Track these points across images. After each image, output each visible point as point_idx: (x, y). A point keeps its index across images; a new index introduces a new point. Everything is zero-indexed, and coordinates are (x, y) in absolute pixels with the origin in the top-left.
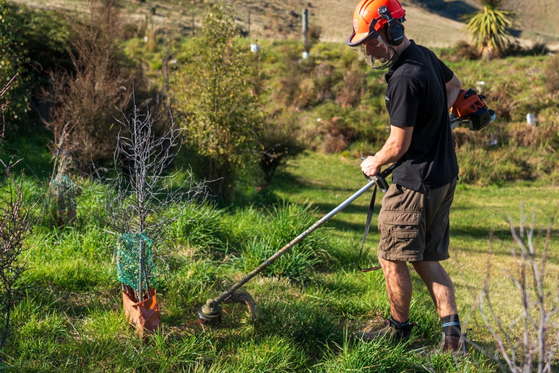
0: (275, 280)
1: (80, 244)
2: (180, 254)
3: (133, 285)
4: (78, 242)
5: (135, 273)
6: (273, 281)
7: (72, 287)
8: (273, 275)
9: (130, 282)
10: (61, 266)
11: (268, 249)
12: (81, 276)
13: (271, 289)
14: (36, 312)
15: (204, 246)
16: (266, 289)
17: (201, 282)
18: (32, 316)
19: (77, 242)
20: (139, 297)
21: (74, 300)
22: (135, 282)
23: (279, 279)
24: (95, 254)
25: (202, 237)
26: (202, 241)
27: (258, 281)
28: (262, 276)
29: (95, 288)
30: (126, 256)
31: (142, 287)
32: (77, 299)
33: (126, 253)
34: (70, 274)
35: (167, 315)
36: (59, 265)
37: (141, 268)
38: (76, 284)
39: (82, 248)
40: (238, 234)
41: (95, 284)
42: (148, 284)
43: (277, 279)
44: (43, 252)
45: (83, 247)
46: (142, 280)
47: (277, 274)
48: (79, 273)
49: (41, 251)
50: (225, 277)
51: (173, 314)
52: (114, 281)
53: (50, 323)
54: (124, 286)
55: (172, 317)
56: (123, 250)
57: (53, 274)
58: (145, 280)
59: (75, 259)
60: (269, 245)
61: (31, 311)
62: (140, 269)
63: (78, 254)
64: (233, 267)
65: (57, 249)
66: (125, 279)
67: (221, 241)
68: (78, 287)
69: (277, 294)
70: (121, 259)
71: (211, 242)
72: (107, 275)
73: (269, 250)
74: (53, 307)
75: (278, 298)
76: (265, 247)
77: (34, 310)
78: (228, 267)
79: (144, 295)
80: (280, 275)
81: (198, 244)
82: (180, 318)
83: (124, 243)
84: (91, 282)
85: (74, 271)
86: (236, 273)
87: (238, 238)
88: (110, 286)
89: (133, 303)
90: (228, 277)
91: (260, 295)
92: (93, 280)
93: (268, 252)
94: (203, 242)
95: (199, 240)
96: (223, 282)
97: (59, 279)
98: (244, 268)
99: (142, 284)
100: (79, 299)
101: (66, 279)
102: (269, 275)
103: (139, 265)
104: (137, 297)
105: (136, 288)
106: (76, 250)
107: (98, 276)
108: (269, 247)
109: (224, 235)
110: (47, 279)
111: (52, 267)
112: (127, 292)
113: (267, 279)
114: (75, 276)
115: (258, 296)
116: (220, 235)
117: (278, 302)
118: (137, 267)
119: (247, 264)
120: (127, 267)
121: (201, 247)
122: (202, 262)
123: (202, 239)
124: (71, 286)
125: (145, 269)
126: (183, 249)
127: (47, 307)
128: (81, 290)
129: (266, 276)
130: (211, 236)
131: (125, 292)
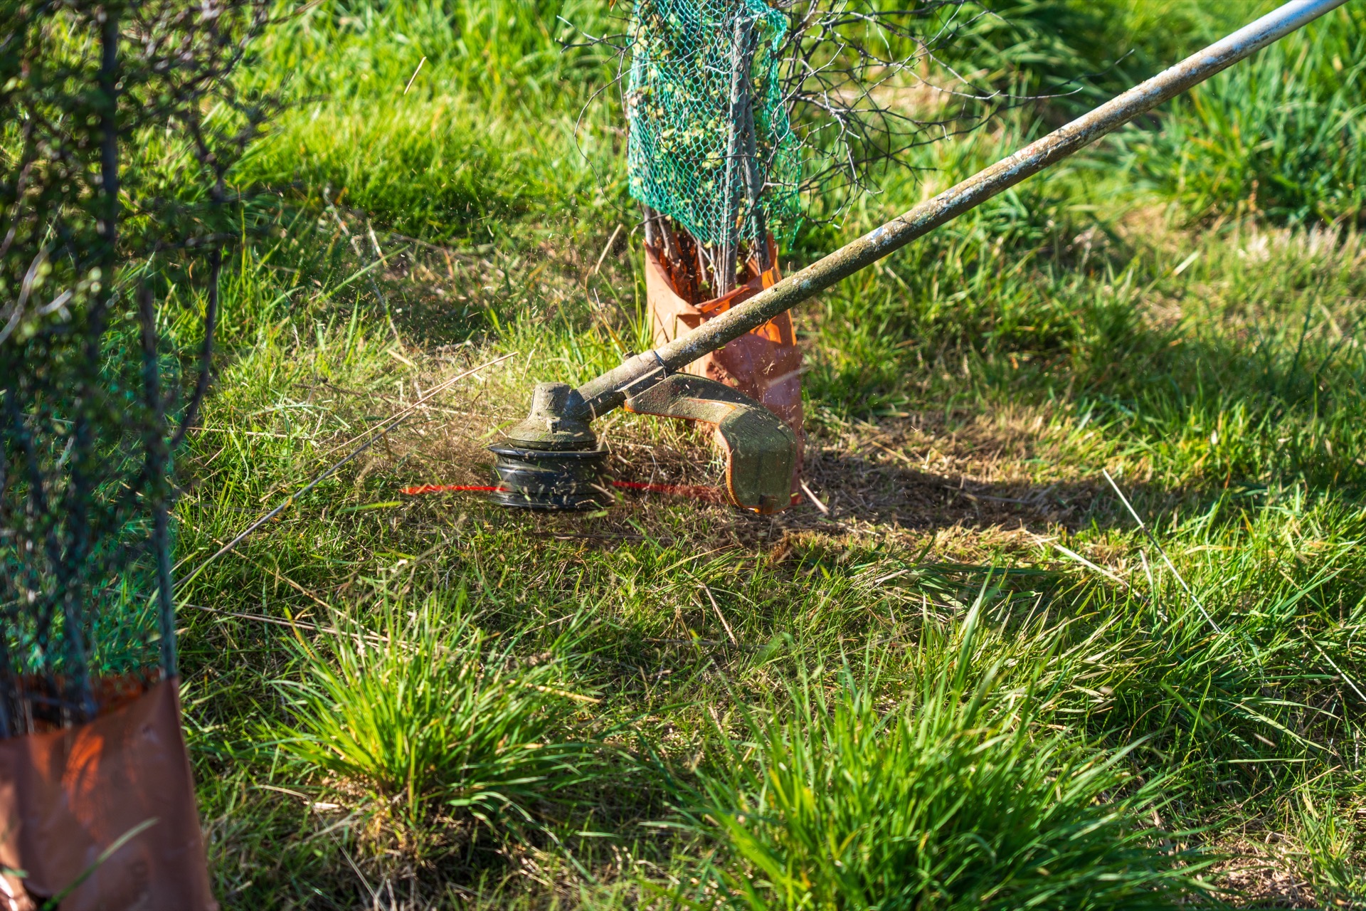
0: (1319, 243)
1: (448, 34)
2: (882, 98)
3: (689, 221)
4: (443, 23)
5: (707, 165)
6: (1313, 250)
7: (421, 220)
8: (1312, 220)
9: (680, 209)
10: (372, 122)
11: (1293, 96)
12: (459, 174)
13: (1300, 286)
14: (276, 318)
15: (991, 70)
16: (1278, 282)
17: (981, 235)
18: (260, 333)
19: (434, 25)
20: (720, 280)
21: (427, 272)
22: (703, 208)
23: (1342, 239)
24: (512, 82)
25: (985, 27)
26: (985, 45)
27: (1243, 247)
28: (1260, 223)
29: (518, 229)
30: (669, 88)
31: (733, 232)
32: (445, 273)
33: (669, 73)
34: (415, 160)
35: (829, 368)
36: (366, 117)
37: (736, 144)
38: (438, 208)
39: (456, 51)
40: (1145, 26)
41: (517, 211)
42: (761, 221)
43: (1331, 238)
44: (293, 60)
45: (461, 44)
46: (736, 202)
47: (1332, 214)
48: (449, 159)
49: (288, 51)
50: (1090, 215)
51: (857, 366)
52: (598, 203)
53: (335, 366)
54: (655, 224)
55: (849, 379)
56: (655, 59)
57: (340, 155)
58: (750, 202)
59: (430, 98)
60: (1299, 79)
61: (256, 310)
62: (730, 150)
63: (444, 76)
64: (1123, 173)
65: (353, 49)
66: (655, 190)
67: (1071, 51)
68: (448, 219)
69: (1330, 307)
70: (647, 99)
71: (1022, 51)
72: (568, 177)
73: (1297, 104)
74: (346, 295)
75: (1335, 328)
76: (1282, 86)
77: (270, 306)
78: (1101, 175)
79: (739, 269)
80: (1346, 223)
81: (963, 57)
82: (885, 386)
83: (663, 26)
84: (502, 202)
85: (429, 150)
86: (1138, 202)
87: (1143, 43)
88: (582, 223)
89: (683, 307)
90: (1103, 217)
91: (1250, 308)
92: (510, 192)
93: (1294, 112)
94: (986, 53)
95: (971, 43)
96: (1078, 239)
97: (366, 178)
98: (1174, 181)
99: (734, 217)
100: (454, 271)
101: (393, 179)
102: (1293, 219)
103: (728, 130)
104: (710, 276)
105: (706, 232)
106: (434, 59)
107: (531, 175)
108: (1301, 89)
109: (1080, 22)
110: (318, 174)
111: (339, 125)
112: (666, 251)
113: (1281, 237)
114: (431, 171)
115: (1242, 312)
116: (1066, 21)
117: (1336, 347)
118: (713, 141)
119: (1192, 164)
120: (672, 138)
121: (978, 74)
122: (988, 140)
123: (985, 36)
124: (417, 213)
125: (749, 148)
126: (897, 80)
127: (321, 298)
128: (459, 233)
129: (1280, 222)
130: (1027, 25)
131: (657, 253)
